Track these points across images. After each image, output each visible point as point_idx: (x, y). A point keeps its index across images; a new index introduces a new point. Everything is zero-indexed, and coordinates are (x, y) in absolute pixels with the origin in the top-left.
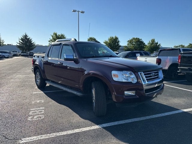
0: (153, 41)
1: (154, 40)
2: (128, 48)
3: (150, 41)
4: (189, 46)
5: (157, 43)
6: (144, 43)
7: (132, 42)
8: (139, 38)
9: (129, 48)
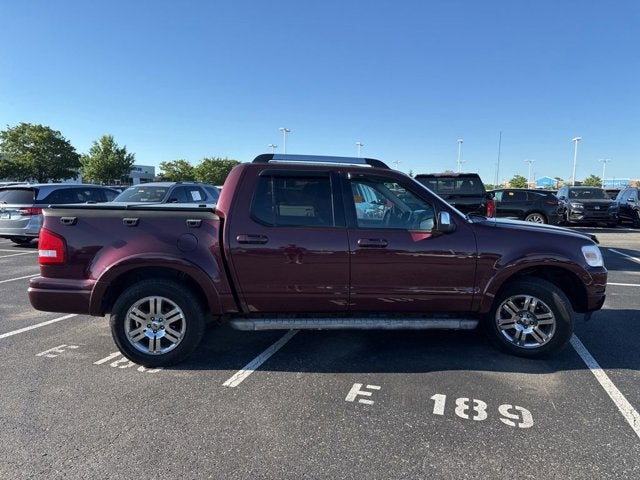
0: (108, 142)
1: (111, 141)
2: (6, 161)
3: (96, 144)
4: (204, 164)
5: (124, 152)
6: (72, 148)
7: (20, 140)
8: (48, 129)
9: (12, 160)
